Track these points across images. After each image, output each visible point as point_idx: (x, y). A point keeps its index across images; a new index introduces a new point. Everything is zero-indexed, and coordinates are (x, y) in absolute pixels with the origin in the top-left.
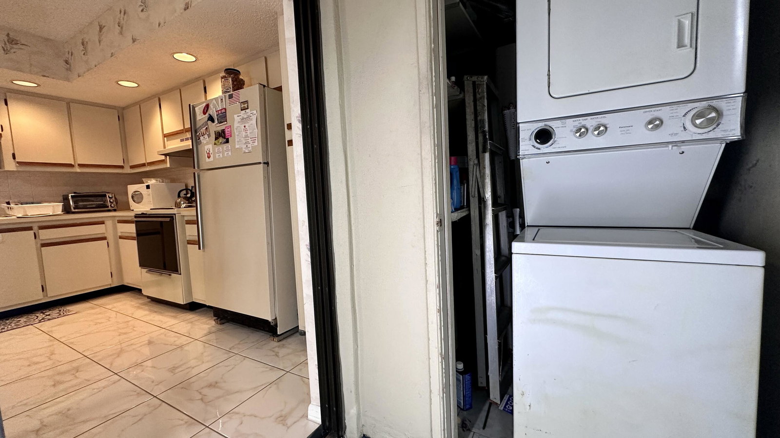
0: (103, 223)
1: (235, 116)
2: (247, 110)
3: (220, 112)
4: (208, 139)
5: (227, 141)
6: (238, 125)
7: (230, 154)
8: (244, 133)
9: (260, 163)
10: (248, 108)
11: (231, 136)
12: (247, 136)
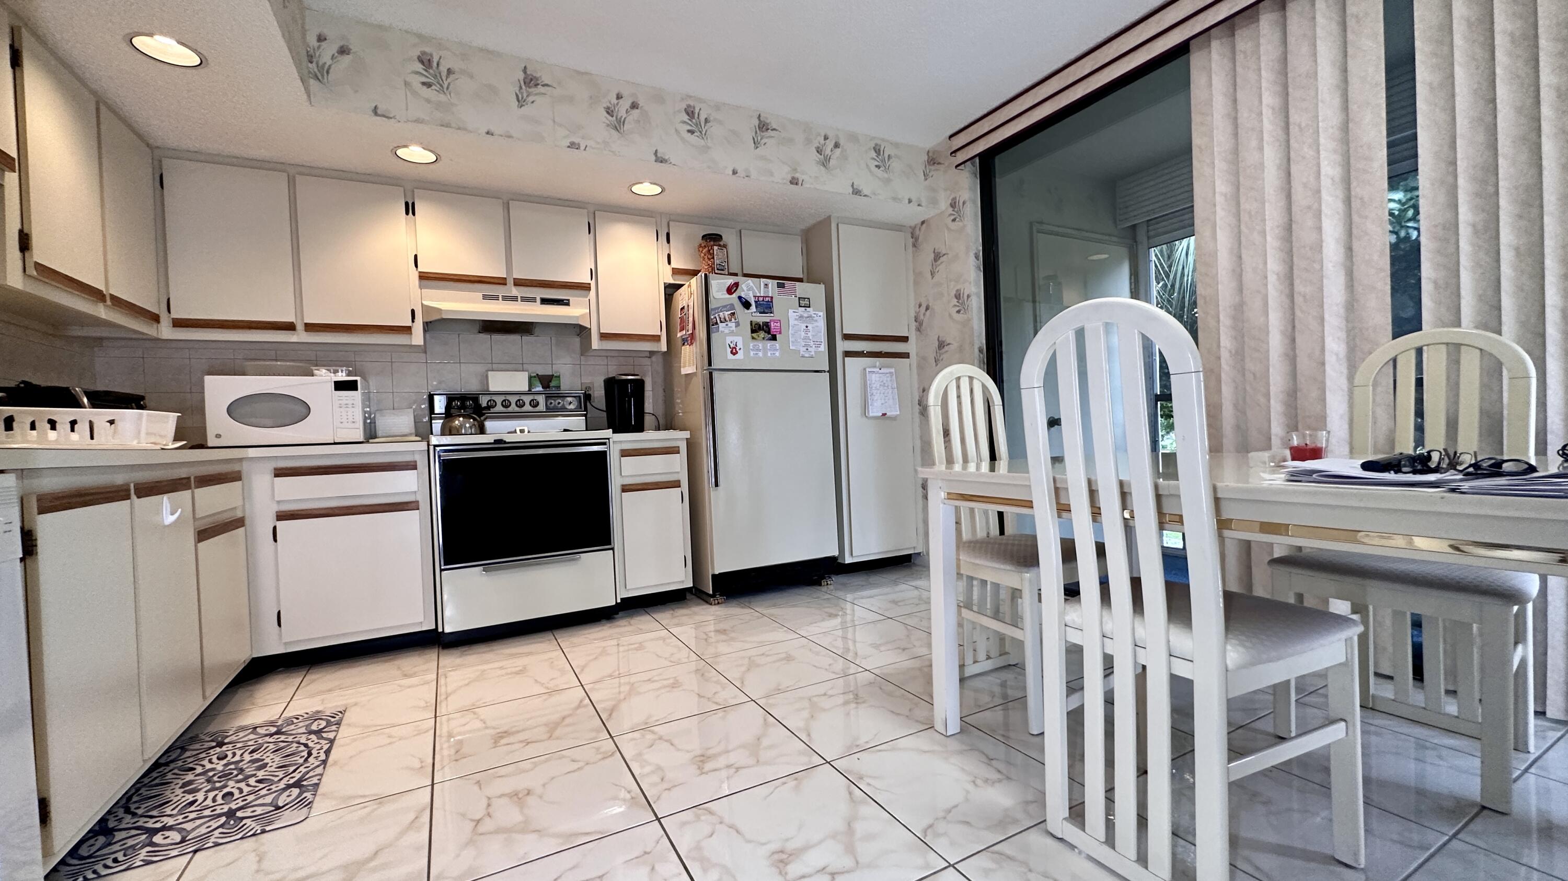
0: (235, 477)
1: (791, 311)
2: (808, 309)
3: (761, 299)
4: (734, 328)
5: (774, 338)
6: (796, 322)
7: (777, 354)
8: (803, 334)
9: (825, 371)
10: (809, 307)
11: (780, 333)
12: (806, 338)
